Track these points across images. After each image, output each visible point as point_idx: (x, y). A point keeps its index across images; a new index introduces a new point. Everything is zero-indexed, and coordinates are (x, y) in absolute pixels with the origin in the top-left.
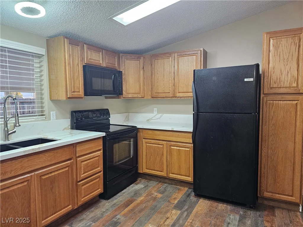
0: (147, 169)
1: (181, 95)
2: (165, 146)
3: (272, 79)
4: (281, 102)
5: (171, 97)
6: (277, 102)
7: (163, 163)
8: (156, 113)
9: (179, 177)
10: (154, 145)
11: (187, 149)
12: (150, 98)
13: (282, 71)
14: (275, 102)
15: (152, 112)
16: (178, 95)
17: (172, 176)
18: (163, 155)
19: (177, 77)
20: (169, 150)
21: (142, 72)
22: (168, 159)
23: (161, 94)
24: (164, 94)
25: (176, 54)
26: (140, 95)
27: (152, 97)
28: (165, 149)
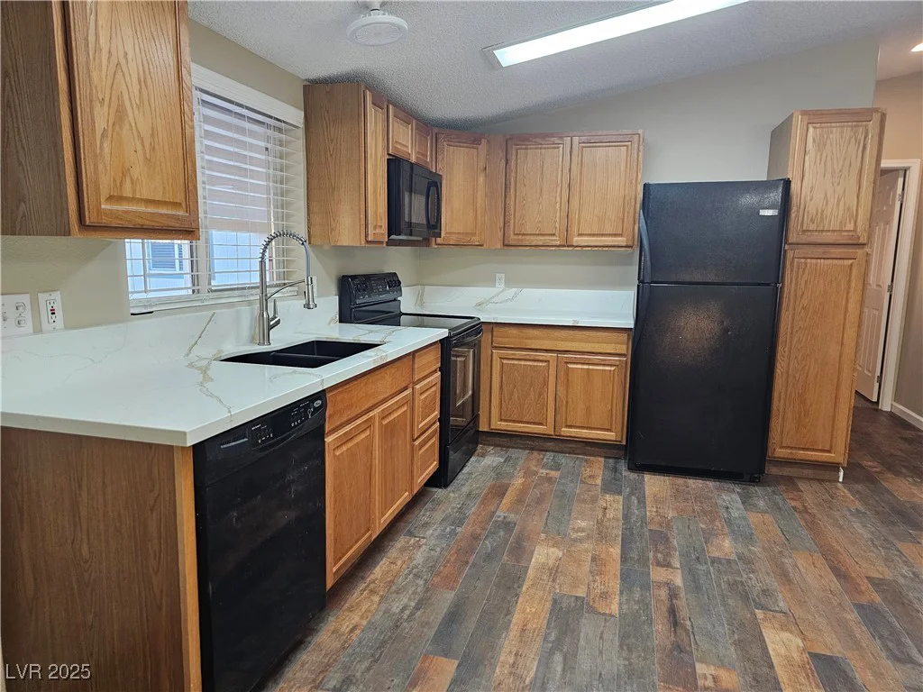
0: (501, 420)
1: (583, 241)
2: (553, 365)
3: (808, 212)
4: (822, 260)
5: (561, 246)
6: (814, 261)
7: (545, 406)
8: (503, 286)
9: (585, 433)
10: (522, 363)
11: (608, 368)
12: (499, 245)
13: (828, 196)
14: (809, 260)
15: (491, 281)
17: (566, 431)
18: (546, 383)
19: (577, 197)
20: (562, 374)
21: (481, 179)
22: (559, 393)
23: (532, 238)
24: (539, 238)
25: (576, 140)
26: (476, 240)
27: (505, 245)
28: (552, 372)
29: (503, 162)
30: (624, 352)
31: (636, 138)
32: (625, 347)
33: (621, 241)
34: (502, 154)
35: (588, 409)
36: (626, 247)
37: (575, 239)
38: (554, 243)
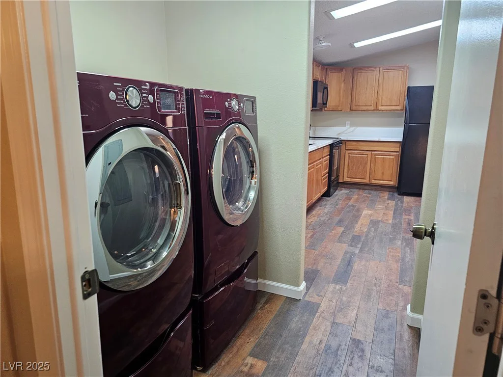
0: (348, 178)
1: (383, 108)
2: (369, 156)
5: (374, 110)
7: (366, 172)
8: (349, 126)
9: (381, 182)
10: (357, 155)
11: (391, 157)
12: (349, 110)
15: (344, 125)
16: (380, 108)
17: (374, 182)
18: (366, 163)
19: (381, 90)
20: (373, 159)
21: (343, 85)
22: (372, 167)
23: (362, 107)
24: (365, 107)
25: (381, 68)
26: (340, 108)
27: (351, 110)
28: (369, 159)
29: (351, 78)
30: (398, 151)
31: (406, 67)
32: (398, 148)
33: (399, 108)
34: (351, 75)
35: (383, 173)
36: (401, 110)
37: (380, 107)
38: (371, 109)
